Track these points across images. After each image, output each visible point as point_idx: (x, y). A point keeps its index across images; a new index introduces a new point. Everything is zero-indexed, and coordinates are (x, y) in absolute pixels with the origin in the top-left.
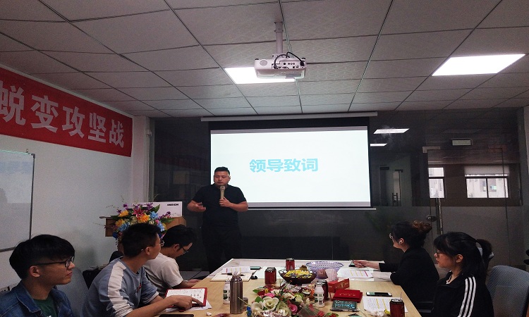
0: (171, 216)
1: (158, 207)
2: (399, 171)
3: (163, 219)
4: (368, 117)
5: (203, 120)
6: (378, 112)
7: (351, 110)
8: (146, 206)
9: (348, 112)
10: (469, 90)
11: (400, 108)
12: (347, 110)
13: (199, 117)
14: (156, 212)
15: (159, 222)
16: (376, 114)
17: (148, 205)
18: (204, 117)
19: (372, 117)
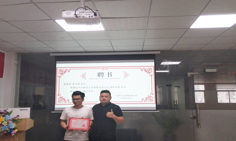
0: (20, 118)
1: (11, 112)
2: (177, 87)
3: (14, 120)
4: (155, 54)
5: (51, 55)
6: (161, 51)
7: (144, 50)
8: (3, 111)
9: (142, 51)
10: (215, 38)
11: (173, 49)
12: (142, 50)
13: (49, 53)
14: (9, 115)
15: (11, 122)
16: (159, 52)
17: (5, 110)
18: (53, 53)
19: (157, 54)
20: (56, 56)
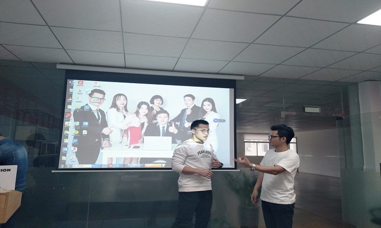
4: (235, 81)
5: (59, 67)
6: (245, 76)
9: (218, 74)
10: (355, 53)
13: (56, 64)
16: (242, 78)
18: (61, 63)
19: (238, 80)
20: (67, 71)
